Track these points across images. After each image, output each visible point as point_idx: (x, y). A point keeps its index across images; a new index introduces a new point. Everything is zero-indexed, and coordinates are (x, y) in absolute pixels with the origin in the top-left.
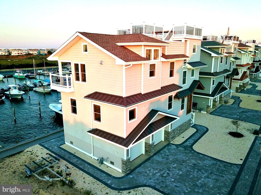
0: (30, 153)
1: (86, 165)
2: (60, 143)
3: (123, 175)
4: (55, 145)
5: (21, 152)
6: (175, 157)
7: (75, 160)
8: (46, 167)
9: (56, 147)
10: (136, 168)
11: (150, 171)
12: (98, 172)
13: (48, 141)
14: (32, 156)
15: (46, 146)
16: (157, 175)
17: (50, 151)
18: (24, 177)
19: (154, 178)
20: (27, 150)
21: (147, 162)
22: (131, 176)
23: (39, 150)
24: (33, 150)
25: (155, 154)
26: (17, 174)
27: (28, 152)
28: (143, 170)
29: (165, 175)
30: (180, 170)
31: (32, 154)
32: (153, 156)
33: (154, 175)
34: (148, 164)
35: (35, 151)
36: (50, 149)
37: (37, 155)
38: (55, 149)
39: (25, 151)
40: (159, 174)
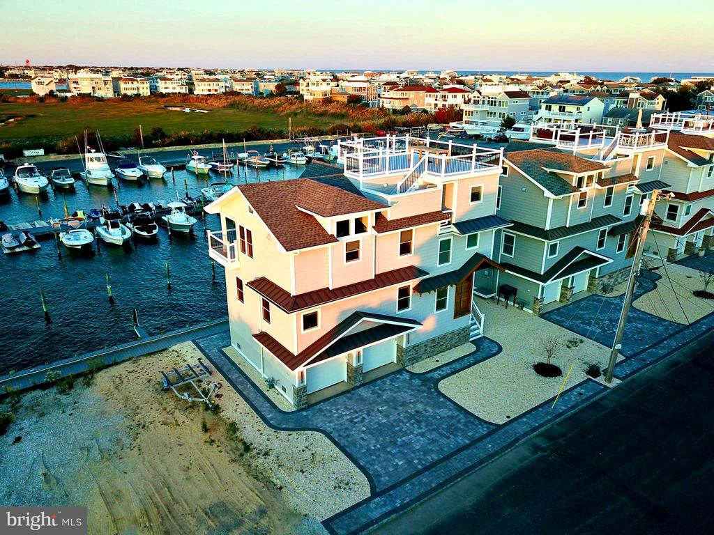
0: (177, 354)
1: (249, 385)
2: (225, 342)
3: (294, 409)
4: (215, 346)
5: (164, 350)
6: (395, 395)
7: (234, 376)
8: (191, 381)
9: (215, 350)
10: (319, 403)
11: (337, 410)
12: (262, 399)
13: (207, 337)
14: (178, 358)
15: (202, 346)
16: (345, 417)
17: (206, 355)
18: (160, 390)
19: (336, 422)
20: (173, 348)
21: (342, 396)
22: (305, 414)
23: (189, 351)
24: (182, 349)
25: (363, 385)
26: (153, 383)
27: (174, 352)
28: (328, 408)
29: (356, 420)
30: (387, 416)
31: (178, 356)
32: (359, 387)
33: (341, 416)
34: (343, 398)
35: (184, 351)
36: (207, 351)
37: (186, 358)
38: (214, 352)
39: (170, 349)
40: (348, 417)
